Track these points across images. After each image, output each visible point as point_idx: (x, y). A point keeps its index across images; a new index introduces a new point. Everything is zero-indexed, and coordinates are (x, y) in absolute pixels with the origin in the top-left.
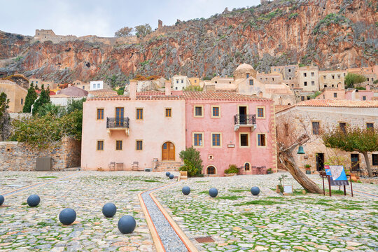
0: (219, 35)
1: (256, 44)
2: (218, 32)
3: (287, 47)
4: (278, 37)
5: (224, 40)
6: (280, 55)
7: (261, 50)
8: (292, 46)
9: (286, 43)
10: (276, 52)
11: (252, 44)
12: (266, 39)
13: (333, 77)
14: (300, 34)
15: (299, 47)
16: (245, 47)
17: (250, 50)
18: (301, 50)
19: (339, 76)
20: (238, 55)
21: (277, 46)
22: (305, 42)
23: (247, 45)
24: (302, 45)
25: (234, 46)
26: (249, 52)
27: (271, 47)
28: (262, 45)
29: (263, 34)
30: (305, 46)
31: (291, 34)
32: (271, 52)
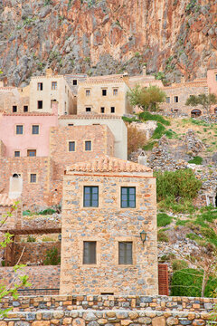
0: (24, 18)
1: (88, 36)
2: (23, 12)
3: (144, 41)
4: (130, 21)
5: (30, 28)
6: (130, 57)
7: (96, 47)
8: (154, 40)
9: (144, 33)
10: (124, 51)
11: (82, 35)
12: (107, 25)
13: (104, 93)
14: (168, 14)
15: (163, 40)
16: (67, 42)
17: (77, 48)
18: (166, 46)
19: (116, 90)
20: (55, 57)
21: (126, 40)
22: (175, 30)
23: (71, 39)
24: (168, 36)
25: (50, 41)
26: (75, 52)
27: (115, 43)
28: (97, 38)
29: (102, 17)
30: (173, 38)
31: (152, 15)
32: (115, 51)
